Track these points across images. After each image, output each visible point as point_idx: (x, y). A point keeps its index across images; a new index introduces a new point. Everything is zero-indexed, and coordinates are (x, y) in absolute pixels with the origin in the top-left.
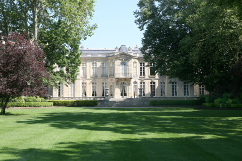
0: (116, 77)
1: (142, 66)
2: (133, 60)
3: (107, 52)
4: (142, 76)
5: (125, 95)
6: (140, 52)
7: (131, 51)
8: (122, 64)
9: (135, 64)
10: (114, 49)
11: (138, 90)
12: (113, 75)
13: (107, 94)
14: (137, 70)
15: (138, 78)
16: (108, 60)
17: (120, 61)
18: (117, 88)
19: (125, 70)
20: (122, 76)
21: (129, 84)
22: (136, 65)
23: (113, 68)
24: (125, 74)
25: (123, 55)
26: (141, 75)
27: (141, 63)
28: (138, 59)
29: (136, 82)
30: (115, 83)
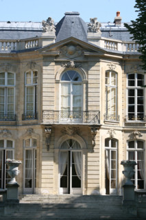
0: (45, 122)
1: (136, 87)
2: (104, 66)
3: (15, 36)
4: (136, 121)
5: (77, 183)
6: (128, 37)
7: (98, 34)
8: (65, 76)
9: (111, 79)
10: (39, 26)
11: (121, 168)
12: (34, 114)
13: (14, 181)
14: (116, 99)
15: (122, 124)
16: (19, 61)
17: (60, 69)
18: (47, 159)
19: (77, 98)
20: (65, 120)
21: (91, 148)
22: (116, 82)
23: (37, 91)
24: (78, 112)
25: (71, 48)
26: (131, 116)
27: (131, 77)
28: (124, 61)
29: (114, 142)
30: (41, 141)
